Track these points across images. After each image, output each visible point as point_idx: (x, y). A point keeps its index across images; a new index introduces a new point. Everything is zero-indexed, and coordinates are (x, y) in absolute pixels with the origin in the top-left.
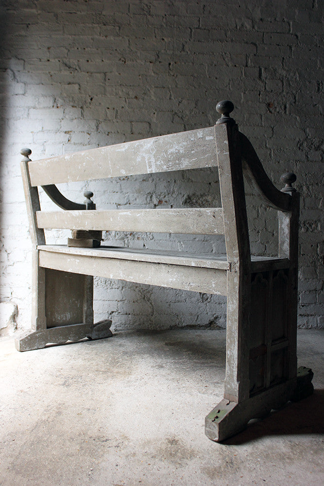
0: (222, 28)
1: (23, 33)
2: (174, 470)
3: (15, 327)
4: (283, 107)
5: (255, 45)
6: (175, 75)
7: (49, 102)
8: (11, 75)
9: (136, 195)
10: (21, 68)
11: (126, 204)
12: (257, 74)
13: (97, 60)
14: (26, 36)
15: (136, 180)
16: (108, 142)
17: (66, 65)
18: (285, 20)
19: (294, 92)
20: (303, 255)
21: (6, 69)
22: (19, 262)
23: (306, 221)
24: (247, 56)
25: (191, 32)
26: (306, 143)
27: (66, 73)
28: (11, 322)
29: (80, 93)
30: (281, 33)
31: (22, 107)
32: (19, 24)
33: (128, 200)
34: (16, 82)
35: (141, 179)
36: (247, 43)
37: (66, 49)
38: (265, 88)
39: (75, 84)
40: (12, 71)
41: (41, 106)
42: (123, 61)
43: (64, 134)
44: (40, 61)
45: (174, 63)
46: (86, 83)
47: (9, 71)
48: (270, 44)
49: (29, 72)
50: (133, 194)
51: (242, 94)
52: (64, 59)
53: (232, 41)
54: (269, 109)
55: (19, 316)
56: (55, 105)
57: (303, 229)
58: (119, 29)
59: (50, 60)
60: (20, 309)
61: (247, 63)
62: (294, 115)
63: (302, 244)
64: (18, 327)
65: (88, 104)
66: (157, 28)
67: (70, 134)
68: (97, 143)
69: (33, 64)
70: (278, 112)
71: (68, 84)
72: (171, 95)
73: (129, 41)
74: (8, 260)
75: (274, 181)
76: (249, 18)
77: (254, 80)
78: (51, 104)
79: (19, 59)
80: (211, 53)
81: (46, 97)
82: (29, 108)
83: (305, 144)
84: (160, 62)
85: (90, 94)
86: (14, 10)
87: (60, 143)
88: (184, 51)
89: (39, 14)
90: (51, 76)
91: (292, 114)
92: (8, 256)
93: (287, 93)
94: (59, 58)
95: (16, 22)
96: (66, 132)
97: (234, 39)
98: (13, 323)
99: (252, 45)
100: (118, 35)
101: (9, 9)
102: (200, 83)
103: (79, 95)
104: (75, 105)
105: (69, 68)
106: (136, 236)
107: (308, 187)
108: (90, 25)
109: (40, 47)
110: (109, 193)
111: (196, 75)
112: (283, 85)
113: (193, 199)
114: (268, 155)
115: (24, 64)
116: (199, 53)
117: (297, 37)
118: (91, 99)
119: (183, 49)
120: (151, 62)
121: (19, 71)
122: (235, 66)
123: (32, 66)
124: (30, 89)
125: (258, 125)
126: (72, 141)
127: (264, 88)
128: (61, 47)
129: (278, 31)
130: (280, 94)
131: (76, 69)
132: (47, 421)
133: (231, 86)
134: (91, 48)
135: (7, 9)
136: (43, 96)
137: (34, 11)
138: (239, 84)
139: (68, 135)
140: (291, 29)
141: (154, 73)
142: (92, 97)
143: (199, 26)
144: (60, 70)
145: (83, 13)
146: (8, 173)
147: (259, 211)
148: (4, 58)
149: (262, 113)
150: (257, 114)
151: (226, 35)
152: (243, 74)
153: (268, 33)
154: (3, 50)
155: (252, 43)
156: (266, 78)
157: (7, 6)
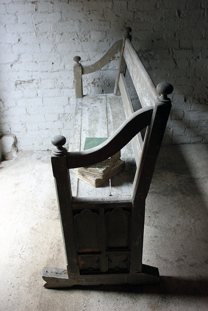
2: (132, 305)
3: (16, 150)
9: (94, 53)
11: (87, 60)
15: (94, 41)
16: (69, 10)
22: (12, 107)
28: (13, 148)
33: (88, 58)
35: (98, 41)
43: (30, 4)
50: (92, 53)
55: (18, 143)
60: (18, 138)
64: (18, 150)
67: (37, 4)
68: (60, 11)
74: (4, 106)
75: (205, 37)
87: (29, 12)
92: (3, 104)
96: (32, 3)
98: (15, 148)
106: (97, 84)
110: (73, 53)
113: (139, 54)
126: (39, 10)
132: (53, 259)
139: (35, 5)
147: (191, 62)
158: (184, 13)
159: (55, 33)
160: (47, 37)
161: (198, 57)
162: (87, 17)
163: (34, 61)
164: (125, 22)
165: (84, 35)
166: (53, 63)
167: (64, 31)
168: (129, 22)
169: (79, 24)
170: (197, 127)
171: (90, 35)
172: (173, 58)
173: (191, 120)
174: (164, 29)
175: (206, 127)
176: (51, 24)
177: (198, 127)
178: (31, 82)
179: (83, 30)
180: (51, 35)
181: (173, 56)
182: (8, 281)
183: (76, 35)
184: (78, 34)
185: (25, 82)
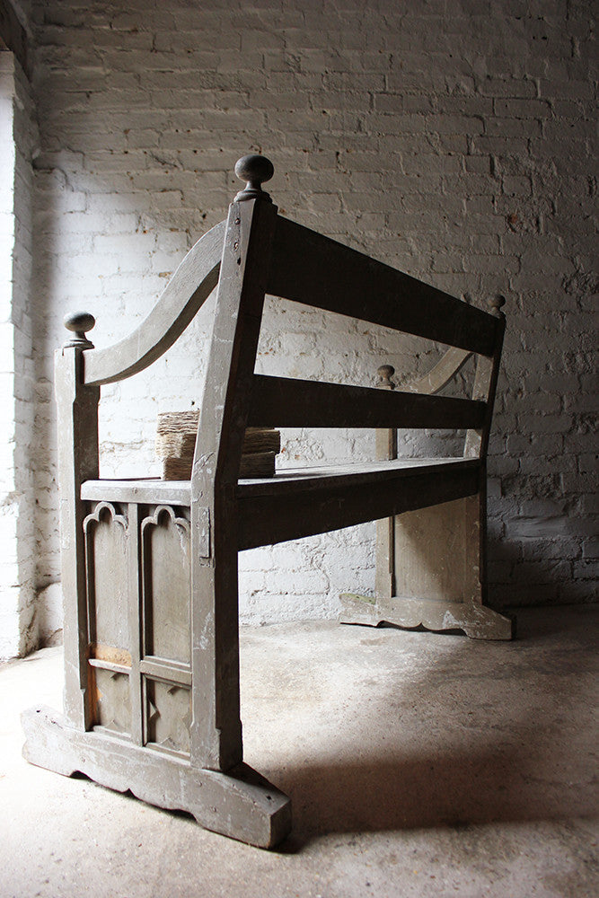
0: (423, 92)
1: (80, 107)
4: (534, 222)
5: (481, 119)
6: (348, 172)
7: (130, 223)
8: (61, 179)
10: (78, 167)
12: (488, 166)
13: (213, 150)
14: (85, 112)
15: (288, 354)
17: (157, 159)
18: (528, 76)
19: (551, 195)
20: (582, 473)
21: (52, 169)
23: (585, 415)
24: (468, 137)
25: (371, 100)
26: (575, 281)
27: (158, 172)
29: (184, 206)
30: (522, 99)
31: (82, 233)
32: (74, 92)
34: (69, 191)
35: (298, 353)
36: (467, 116)
37: (157, 132)
38: (503, 192)
39: (174, 190)
40: (63, 171)
41: (116, 231)
42: (256, 150)
43: (157, 277)
44: (112, 154)
45: (345, 151)
46: (193, 189)
47: (58, 173)
48: (506, 117)
49: (92, 172)
51: (464, 201)
52: (154, 150)
53: (442, 112)
54: (511, 226)
56: (140, 228)
57: (580, 429)
58: (248, 97)
59: (129, 151)
61: (469, 148)
62: (553, 235)
63: (580, 453)
65: (199, 225)
66: (313, 94)
67: (169, 278)
69: (98, 160)
70: (527, 230)
71: (162, 191)
72: (342, 205)
73: (266, 117)
75: (527, 347)
76: (468, 75)
77: (483, 176)
78: (134, 227)
79: (74, 151)
80: (407, 134)
81: (124, 214)
82: (94, 235)
83: (574, 284)
84: (321, 150)
85: (201, 208)
86: (64, 69)
87: (151, 294)
88: (361, 130)
89: (108, 75)
90: (132, 178)
91: (550, 233)
93: (540, 198)
94: (145, 147)
95: (67, 90)
96: (160, 275)
97: (444, 109)
99: (475, 119)
100: (247, 107)
101: (56, 69)
102: (391, 185)
103: (183, 210)
104: (176, 227)
105: (163, 164)
106: (293, 453)
107: (585, 355)
108: (198, 91)
109: (110, 130)
111: (383, 170)
112: (531, 185)
114: (515, 303)
115: (83, 160)
116: (386, 134)
117: (550, 105)
118: (204, 216)
119: (360, 128)
120: (305, 151)
121: (75, 173)
122: (450, 154)
123: (97, 162)
124: (95, 202)
125: (494, 254)
127: (500, 191)
128: (148, 128)
129: (518, 96)
130: (528, 200)
131: (175, 166)
133: (444, 188)
134: (199, 129)
135: (52, 69)
136: (118, 213)
137: (99, 70)
138: (457, 185)
139: (165, 280)
140: (539, 92)
141: (311, 168)
142: (204, 212)
143: (384, 89)
144: (148, 169)
145: (185, 72)
147: (505, 400)
148: (48, 150)
149: (500, 233)
150: (491, 234)
151: (430, 103)
152: (464, 168)
153: (500, 98)
154: (46, 136)
155: (475, 116)
156: (502, 174)
157: (51, 63)
158: (478, 299)
159: (204, 336)
160: (185, 345)
161: (520, 390)
162: (274, 306)
163: (150, 397)
165: (268, 342)
166: (193, 403)
170: (540, 561)
171: (280, 343)
173: (523, 542)
175: (561, 559)
177: (543, 561)
178: (138, 446)
180: (194, 339)
181: (464, 388)
182: (41, 849)
185: (121, 445)
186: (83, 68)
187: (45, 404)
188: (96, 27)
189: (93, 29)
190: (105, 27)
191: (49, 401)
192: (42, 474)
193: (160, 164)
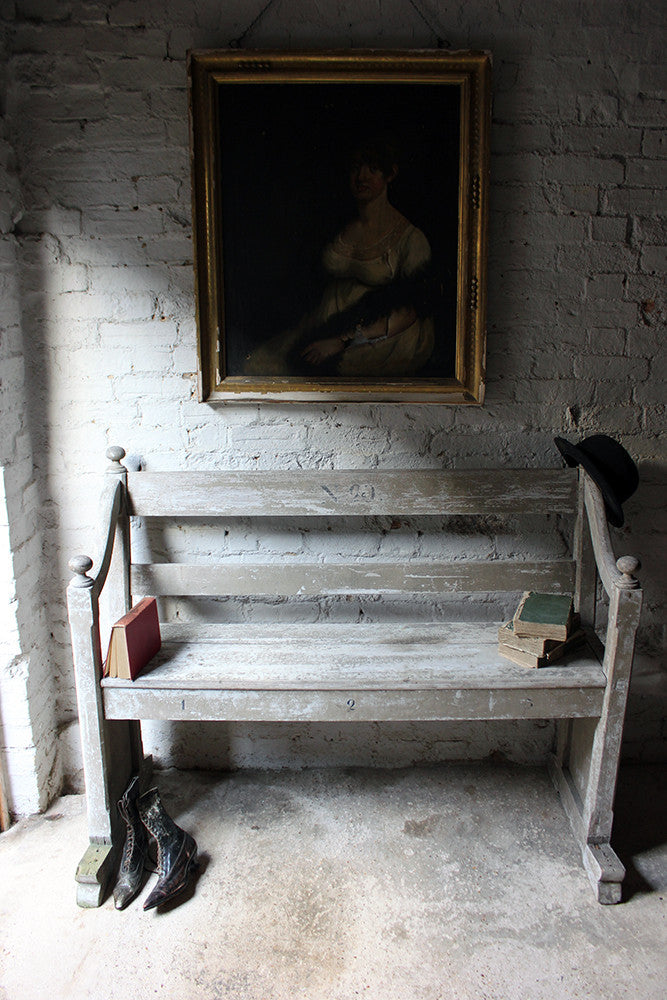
0: (543, 119)
1: (72, 143)
5: (621, 160)
7: (143, 306)
8: (52, 249)
10: (74, 229)
12: (622, 235)
14: (80, 151)
17: (176, 218)
21: (41, 234)
24: (600, 188)
27: (178, 237)
31: (84, 321)
32: (63, 122)
34: (65, 264)
36: (603, 157)
38: (639, 267)
40: (55, 237)
41: (126, 318)
43: (179, 379)
44: (117, 210)
47: (47, 238)
48: (657, 158)
49: (92, 237)
51: (585, 281)
52: (172, 205)
53: (567, 151)
54: (644, 317)
56: (157, 314)
59: (140, 208)
61: (600, 206)
67: (195, 380)
69: (100, 220)
70: (665, 323)
71: (184, 265)
76: (610, 94)
77: (614, 246)
78: (149, 314)
79: (68, 208)
81: (136, 295)
82: (99, 322)
86: (49, 88)
87: (173, 400)
89: (107, 96)
90: (145, 245)
94: (160, 202)
95: (55, 119)
96: (184, 376)
97: (571, 147)
99: (613, 161)
101: (36, 87)
105: (184, 226)
109: (114, 177)
114: (635, 420)
115: (81, 220)
121: (70, 237)
122: (572, 213)
123: (99, 223)
124: (99, 278)
125: (617, 355)
127: (636, 267)
128: (163, 174)
133: (559, 263)
135: (32, 87)
136: (128, 293)
137: (94, 88)
138: (577, 258)
139: (190, 383)
144: (165, 232)
146: (66, 466)
148: (34, 206)
149: (628, 326)
150: (616, 328)
151: (552, 135)
152: (590, 235)
153: (653, 129)
154: (31, 186)
155: (615, 157)
156: (642, 242)
157: (29, 79)
158: (589, 414)
159: (239, 454)
164: (429, 433)
165: (317, 463)
166: (227, 533)
167: (263, 452)
168: (442, 434)
169: (304, 434)
171: (332, 464)
172: (557, 530)
174: (534, 455)
176: (230, 430)
179: (313, 449)
180: (227, 458)
183: (294, 461)
184: (301, 458)
186: (75, 87)
187: (53, 529)
188: (85, 22)
189: (84, 26)
190: (99, 22)
191: (58, 526)
192: (55, 607)
193: (180, 226)
